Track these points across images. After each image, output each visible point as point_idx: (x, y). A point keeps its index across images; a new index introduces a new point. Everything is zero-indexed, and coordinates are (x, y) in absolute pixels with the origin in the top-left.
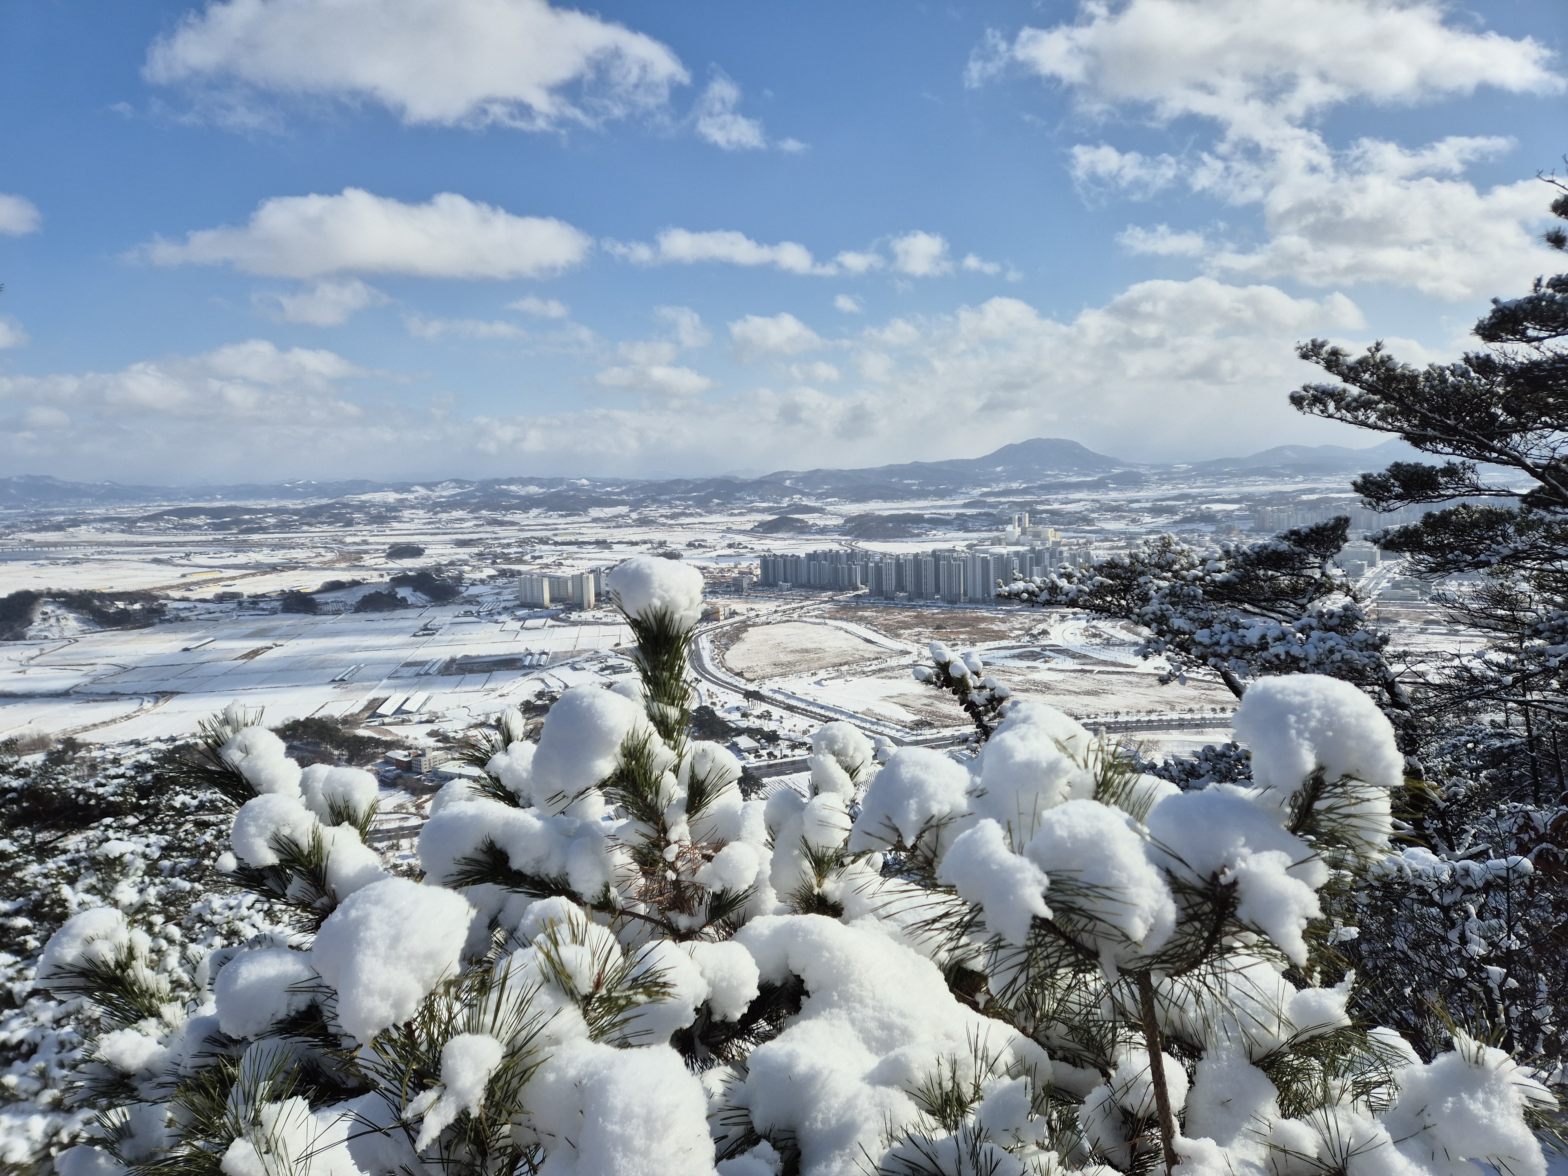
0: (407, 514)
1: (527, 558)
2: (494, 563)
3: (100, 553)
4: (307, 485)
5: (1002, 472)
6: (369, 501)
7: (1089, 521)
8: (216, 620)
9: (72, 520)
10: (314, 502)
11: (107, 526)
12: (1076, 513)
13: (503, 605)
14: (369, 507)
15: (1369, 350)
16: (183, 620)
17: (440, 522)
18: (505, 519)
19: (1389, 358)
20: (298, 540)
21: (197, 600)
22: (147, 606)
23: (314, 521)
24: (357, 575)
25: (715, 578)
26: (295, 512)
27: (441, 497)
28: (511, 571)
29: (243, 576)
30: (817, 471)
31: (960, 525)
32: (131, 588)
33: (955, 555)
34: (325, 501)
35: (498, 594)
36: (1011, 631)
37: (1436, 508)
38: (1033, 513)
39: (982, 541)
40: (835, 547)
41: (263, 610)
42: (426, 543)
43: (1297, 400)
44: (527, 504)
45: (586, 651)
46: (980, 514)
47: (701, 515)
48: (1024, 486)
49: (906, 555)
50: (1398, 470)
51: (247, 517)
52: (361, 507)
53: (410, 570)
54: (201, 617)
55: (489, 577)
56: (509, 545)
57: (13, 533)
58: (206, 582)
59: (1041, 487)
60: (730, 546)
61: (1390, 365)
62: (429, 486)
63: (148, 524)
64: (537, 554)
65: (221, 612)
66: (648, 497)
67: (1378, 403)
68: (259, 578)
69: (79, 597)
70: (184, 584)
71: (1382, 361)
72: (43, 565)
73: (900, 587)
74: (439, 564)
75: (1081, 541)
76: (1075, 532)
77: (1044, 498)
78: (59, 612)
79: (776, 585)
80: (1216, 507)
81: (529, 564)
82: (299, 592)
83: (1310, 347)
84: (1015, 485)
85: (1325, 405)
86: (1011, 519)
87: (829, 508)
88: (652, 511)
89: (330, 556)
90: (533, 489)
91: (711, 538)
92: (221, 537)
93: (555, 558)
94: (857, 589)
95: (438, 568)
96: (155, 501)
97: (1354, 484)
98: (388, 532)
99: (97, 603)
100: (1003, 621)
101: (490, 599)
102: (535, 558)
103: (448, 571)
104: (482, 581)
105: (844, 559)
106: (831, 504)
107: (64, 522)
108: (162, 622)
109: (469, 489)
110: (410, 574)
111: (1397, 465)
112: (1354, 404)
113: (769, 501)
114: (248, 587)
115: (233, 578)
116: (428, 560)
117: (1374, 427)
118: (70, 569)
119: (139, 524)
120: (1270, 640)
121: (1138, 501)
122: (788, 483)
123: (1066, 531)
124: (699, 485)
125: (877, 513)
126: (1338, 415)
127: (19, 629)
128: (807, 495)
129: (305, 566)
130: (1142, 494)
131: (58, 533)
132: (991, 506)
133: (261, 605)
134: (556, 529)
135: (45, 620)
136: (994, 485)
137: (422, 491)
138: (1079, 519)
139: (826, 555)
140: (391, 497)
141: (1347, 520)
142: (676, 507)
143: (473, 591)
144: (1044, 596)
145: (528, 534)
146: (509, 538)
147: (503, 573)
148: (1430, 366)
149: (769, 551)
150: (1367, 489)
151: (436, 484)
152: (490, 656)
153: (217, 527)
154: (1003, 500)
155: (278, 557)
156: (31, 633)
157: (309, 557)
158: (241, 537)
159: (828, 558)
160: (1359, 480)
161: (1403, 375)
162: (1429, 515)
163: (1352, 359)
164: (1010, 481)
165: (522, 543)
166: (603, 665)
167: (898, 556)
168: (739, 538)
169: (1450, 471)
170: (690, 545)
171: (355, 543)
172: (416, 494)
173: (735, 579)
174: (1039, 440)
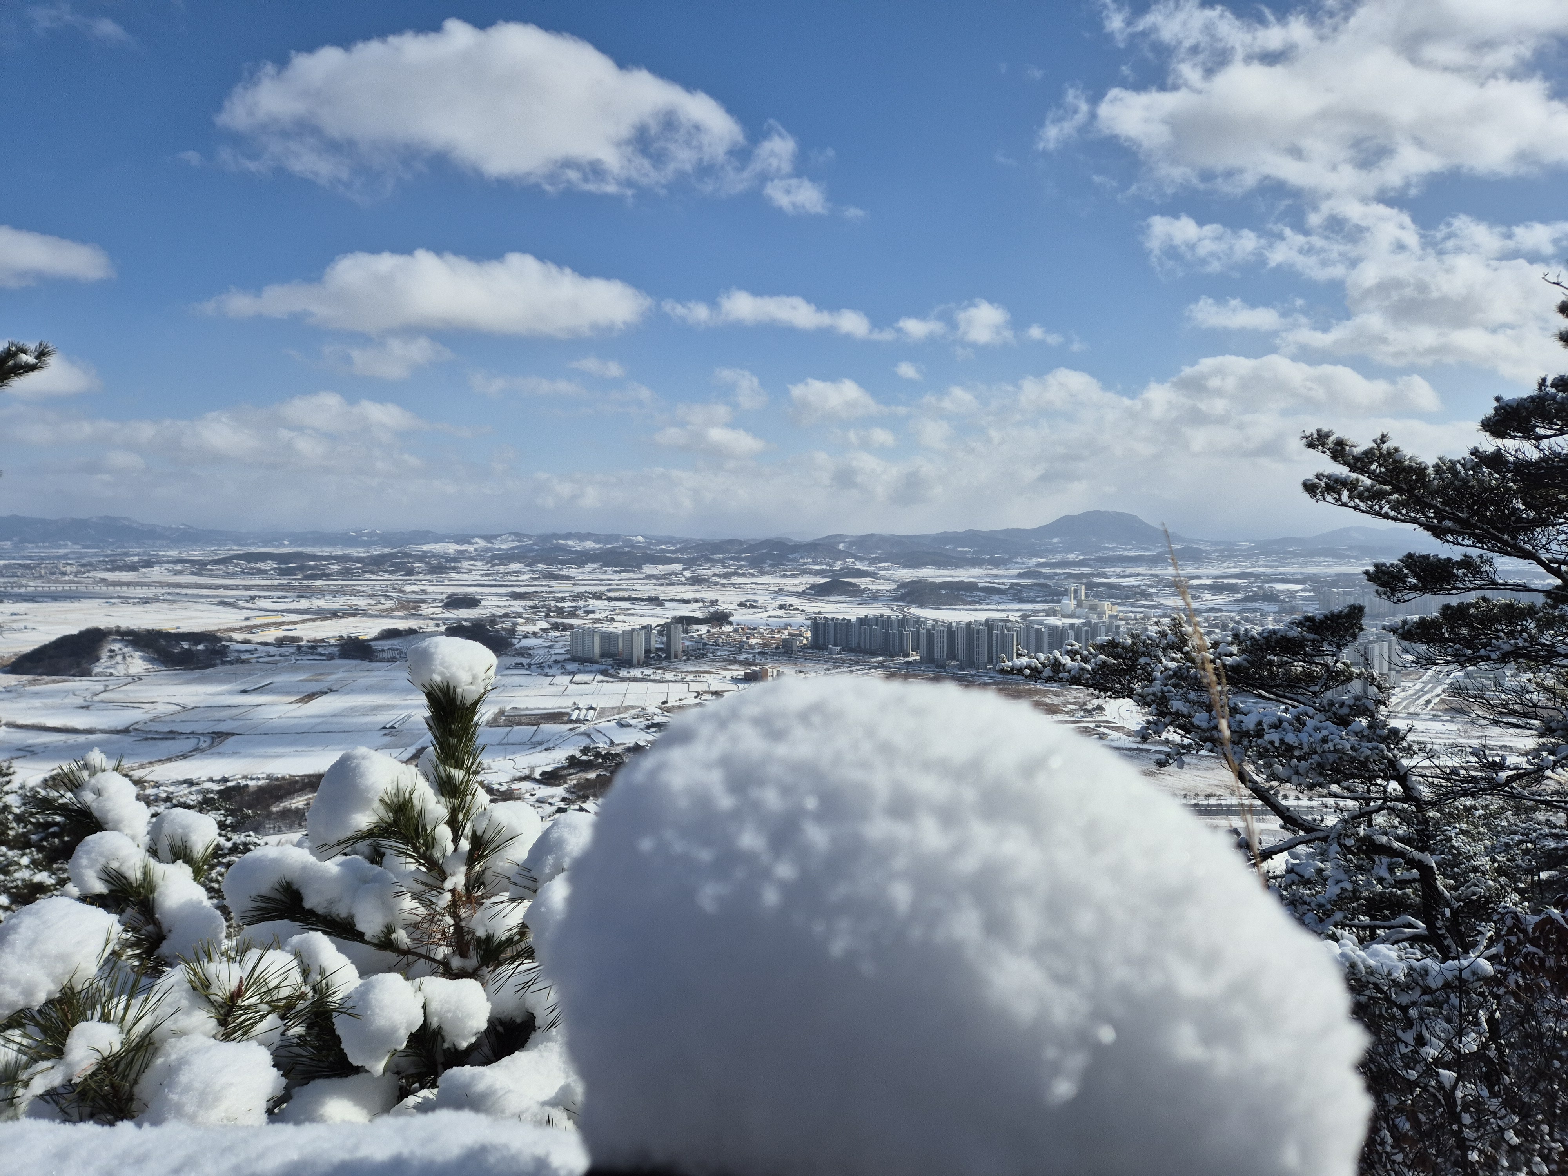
0: (465, 565)
1: (580, 612)
2: (547, 616)
3: (169, 594)
4: (372, 534)
5: (1059, 543)
6: (431, 551)
7: (1147, 596)
8: (275, 663)
9: (146, 561)
10: (378, 551)
11: (179, 567)
12: (1134, 587)
13: (554, 658)
14: (430, 557)
15: (1375, 441)
16: (243, 662)
17: (497, 574)
18: (561, 573)
19: (1396, 450)
20: (360, 588)
21: (258, 643)
22: (211, 647)
23: (376, 569)
24: (413, 624)
25: (764, 638)
26: (359, 560)
27: (500, 549)
28: (564, 625)
29: (304, 621)
30: (872, 535)
31: (1014, 595)
32: (197, 629)
33: (1009, 625)
34: (388, 550)
35: (550, 647)
36: (1065, 705)
37: (1454, 600)
38: (1089, 586)
39: (1037, 611)
40: (886, 612)
41: (321, 655)
42: (482, 594)
43: (1310, 488)
44: (582, 559)
45: (633, 707)
46: (1035, 584)
47: (753, 576)
48: (1081, 557)
49: (958, 624)
50: (1411, 561)
51: (312, 563)
52: (423, 557)
53: (466, 620)
54: (260, 660)
55: (541, 629)
56: (563, 599)
57: (89, 571)
58: (268, 625)
59: (1099, 560)
60: (781, 607)
61: (1397, 456)
62: (488, 538)
63: (218, 567)
64: (590, 608)
65: (281, 655)
66: (702, 556)
67: (1391, 494)
68: (319, 623)
69: (145, 635)
70: (247, 627)
71: (1389, 453)
72: (114, 604)
73: (952, 655)
74: (494, 615)
75: (1139, 616)
76: (1132, 606)
77: (1101, 570)
78: (126, 650)
79: (826, 649)
80: (1280, 587)
81: (582, 618)
82: (357, 638)
83: (1315, 436)
84: (1071, 557)
85: (1340, 495)
86: (1066, 590)
87: (881, 573)
88: (705, 570)
89: (389, 604)
90: (590, 545)
91: (762, 600)
92: (285, 582)
93: (607, 613)
94: (908, 655)
95: (493, 620)
96: (226, 545)
97: (1367, 573)
98: (446, 583)
99: (163, 642)
100: (1057, 694)
101: (541, 652)
102: (587, 612)
103: (502, 622)
104: (535, 634)
105: (896, 624)
106: (884, 569)
107: (138, 562)
108: (224, 663)
109: (527, 542)
110: (465, 624)
111: (1410, 556)
112: (1366, 494)
113: (821, 564)
114: (309, 632)
115: (294, 623)
116: (483, 611)
117: (1386, 516)
118: (140, 609)
119: (209, 567)
120: (1265, 727)
121: (1198, 577)
122: (841, 546)
123: (1124, 605)
124: (753, 546)
125: (931, 580)
126: (1352, 504)
127: (86, 665)
128: (860, 559)
129: (365, 614)
130: (1202, 571)
131: (131, 573)
132: (1047, 577)
133: (320, 650)
134: (610, 585)
135: (111, 657)
136: (1050, 556)
137: (481, 543)
138: (1137, 593)
139: (877, 620)
140: (452, 548)
141: (1361, 609)
142: (729, 566)
143: (526, 643)
144: (1047, 672)
145: (583, 589)
146: (564, 592)
147: (555, 627)
148: (1440, 459)
149: (820, 613)
150: (1379, 579)
151: (496, 537)
152: (539, 709)
153: (282, 572)
154: (1058, 571)
155: (339, 603)
156: (97, 670)
157: (369, 605)
158: (305, 582)
159: (880, 623)
160: (1372, 569)
161: (1411, 467)
162: (1447, 607)
163: (1357, 451)
164: (1067, 553)
165: (576, 597)
166: (649, 722)
167: (951, 623)
168: (790, 600)
169: (1467, 563)
170: (741, 605)
171: (414, 592)
172: (476, 546)
173: (784, 640)
174: (1097, 513)
